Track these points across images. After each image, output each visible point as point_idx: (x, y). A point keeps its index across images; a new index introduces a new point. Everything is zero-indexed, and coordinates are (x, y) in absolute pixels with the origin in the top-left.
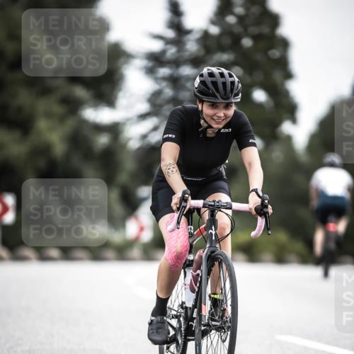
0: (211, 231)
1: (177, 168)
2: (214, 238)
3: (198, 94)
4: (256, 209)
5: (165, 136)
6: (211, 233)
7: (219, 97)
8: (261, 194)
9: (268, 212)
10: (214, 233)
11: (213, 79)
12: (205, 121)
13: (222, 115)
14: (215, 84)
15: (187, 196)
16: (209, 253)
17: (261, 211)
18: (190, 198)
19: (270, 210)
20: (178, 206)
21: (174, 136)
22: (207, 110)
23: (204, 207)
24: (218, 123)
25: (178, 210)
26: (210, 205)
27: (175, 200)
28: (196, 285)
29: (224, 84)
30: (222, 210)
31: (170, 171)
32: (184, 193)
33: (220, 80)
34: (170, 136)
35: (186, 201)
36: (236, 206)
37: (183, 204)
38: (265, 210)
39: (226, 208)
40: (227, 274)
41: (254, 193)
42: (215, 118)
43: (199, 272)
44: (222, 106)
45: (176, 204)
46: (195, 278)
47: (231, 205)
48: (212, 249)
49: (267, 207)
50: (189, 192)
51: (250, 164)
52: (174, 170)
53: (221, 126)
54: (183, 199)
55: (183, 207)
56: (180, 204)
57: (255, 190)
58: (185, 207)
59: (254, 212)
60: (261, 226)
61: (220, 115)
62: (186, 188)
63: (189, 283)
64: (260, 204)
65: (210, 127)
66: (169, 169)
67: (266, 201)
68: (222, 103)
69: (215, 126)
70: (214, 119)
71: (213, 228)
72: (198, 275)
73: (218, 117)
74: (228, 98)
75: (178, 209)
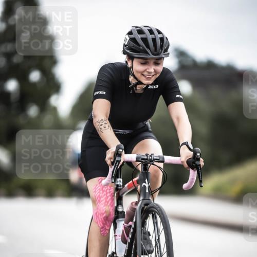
0: (144, 184)
1: (109, 124)
2: (147, 191)
3: (128, 51)
4: (187, 162)
5: (96, 93)
6: (145, 186)
7: (150, 53)
8: (191, 147)
9: (200, 165)
10: (147, 186)
11: (143, 36)
12: (135, 77)
13: (153, 71)
14: (145, 40)
15: (121, 150)
16: (143, 206)
17: (193, 163)
18: (124, 152)
19: (202, 162)
20: (112, 161)
21: (105, 93)
22: (137, 67)
23: (137, 161)
24: (148, 79)
25: (113, 165)
26: (142, 159)
27: (109, 155)
28: (128, 236)
29: (154, 40)
30: (155, 163)
31: (102, 127)
32: (118, 148)
33: (150, 37)
34: (101, 92)
35: (120, 155)
36: (168, 159)
37: (118, 159)
38: (197, 163)
39: (159, 162)
40: (162, 227)
41: (185, 146)
42: (145, 73)
43: (130, 223)
44: (152, 62)
45: (111, 159)
46: (127, 230)
47: (163, 158)
48: (145, 201)
49: (199, 160)
50: (123, 146)
51: (178, 119)
52: (107, 126)
53: (151, 82)
54: (117, 154)
55: (117, 161)
56: (115, 159)
57: (186, 144)
58: (119, 161)
59: (186, 165)
60: (193, 179)
61: (150, 71)
62: (119, 143)
63: (121, 234)
64: (192, 156)
65: (140, 83)
66: (101, 125)
67: (198, 154)
68: (152, 58)
69: (145, 82)
70: (143, 75)
71: (146, 181)
72: (130, 226)
73: (149, 72)
74: (158, 54)
75: (112, 163)
